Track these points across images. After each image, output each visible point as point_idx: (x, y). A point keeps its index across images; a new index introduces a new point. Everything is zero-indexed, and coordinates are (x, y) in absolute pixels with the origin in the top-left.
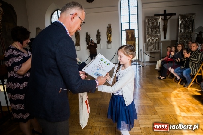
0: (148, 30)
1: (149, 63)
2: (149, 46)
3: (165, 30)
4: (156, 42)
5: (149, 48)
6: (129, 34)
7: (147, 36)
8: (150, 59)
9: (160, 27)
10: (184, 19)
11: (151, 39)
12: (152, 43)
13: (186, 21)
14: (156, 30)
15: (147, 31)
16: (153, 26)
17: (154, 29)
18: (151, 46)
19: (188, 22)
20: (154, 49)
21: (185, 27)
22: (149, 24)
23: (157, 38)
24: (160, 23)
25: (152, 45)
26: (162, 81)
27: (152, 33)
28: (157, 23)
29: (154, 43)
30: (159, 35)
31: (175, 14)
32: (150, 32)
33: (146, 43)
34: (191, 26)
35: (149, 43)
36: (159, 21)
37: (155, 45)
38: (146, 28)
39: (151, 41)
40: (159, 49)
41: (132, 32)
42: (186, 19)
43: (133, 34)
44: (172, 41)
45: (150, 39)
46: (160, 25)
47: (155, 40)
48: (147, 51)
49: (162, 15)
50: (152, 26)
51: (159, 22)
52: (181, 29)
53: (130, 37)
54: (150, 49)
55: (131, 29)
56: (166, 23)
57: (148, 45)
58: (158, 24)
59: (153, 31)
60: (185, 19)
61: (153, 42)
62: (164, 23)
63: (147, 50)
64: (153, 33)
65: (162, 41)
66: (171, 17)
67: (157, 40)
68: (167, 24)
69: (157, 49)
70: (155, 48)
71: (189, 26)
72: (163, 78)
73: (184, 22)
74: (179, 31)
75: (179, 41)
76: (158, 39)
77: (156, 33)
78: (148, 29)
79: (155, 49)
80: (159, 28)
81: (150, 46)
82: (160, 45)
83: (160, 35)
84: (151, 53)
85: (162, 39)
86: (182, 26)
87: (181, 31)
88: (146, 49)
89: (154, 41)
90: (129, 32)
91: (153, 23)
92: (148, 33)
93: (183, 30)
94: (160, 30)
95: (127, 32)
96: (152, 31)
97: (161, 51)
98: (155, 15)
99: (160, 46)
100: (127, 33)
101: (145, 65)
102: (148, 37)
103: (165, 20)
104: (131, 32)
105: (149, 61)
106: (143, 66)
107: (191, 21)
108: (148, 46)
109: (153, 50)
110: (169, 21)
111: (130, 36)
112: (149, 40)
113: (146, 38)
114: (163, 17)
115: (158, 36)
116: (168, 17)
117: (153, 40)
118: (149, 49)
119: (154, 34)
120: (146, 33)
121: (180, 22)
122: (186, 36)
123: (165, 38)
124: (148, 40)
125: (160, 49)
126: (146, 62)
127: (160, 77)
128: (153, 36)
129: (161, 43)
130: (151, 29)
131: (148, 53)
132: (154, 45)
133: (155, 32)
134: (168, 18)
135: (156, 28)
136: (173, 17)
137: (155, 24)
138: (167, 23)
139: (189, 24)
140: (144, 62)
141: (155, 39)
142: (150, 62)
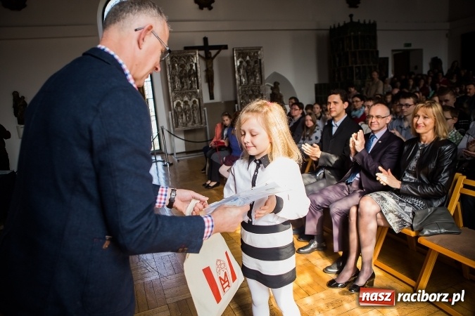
0: (173, 82)
1: (185, 155)
2: (180, 117)
3: (210, 80)
4: (192, 106)
5: (180, 121)
7: (172, 95)
8: (186, 147)
9: (199, 75)
10: (243, 58)
11: (182, 101)
12: (185, 111)
13: (247, 62)
14: (191, 80)
16: (184, 72)
17: (186, 78)
18: (184, 116)
19: (252, 63)
20: (190, 123)
21: (247, 73)
22: (174, 67)
23: (194, 99)
24: (198, 66)
25: (186, 115)
26: (213, 191)
27: (183, 87)
28: (191, 66)
29: (189, 110)
30: (198, 90)
31: (225, 47)
32: (178, 85)
34: (257, 71)
35: (179, 110)
36: (195, 62)
37: (193, 113)
38: (169, 78)
39: (182, 106)
40: (201, 122)
42: (248, 58)
44: (227, 103)
46: (199, 70)
47: (190, 103)
48: (176, 129)
49: (199, 48)
50: (181, 72)
51: (196, 64)
52: (240, 77)
54: (183, 123)
56: (210, 66)
57: (176, 115)
58: (194, 68)
59: (185, 84)
60: (246, 57)
61: (187, 107)
62: (207, 66)
63: (177, 125)
64: (185, 87)
65: (207, 105)
66: (218, 53)
67: (195, 102)
68: (212, 67)
69: (197, 122)
70: (192, 120)
71: (254, 71)
72: (213, 184)
73: (244, 64)
74: (238, 82)
75: (239, 102)
76: (197, 100)
77: (191, 87)
78: (173, 78)
79: (194, 122)
80: (197, 77)
81: (182, 116)
82: (203, 112)
83: (201, 92)
84: (186, 132)
85: (206, 99)
86: (241, 71)
87: (241, 81)
88: (174, 125)
89: (189, 105)
91: (182, 66)
92: (174, 88)
93: (244, 80)
94: (200, 80)
96: (182, 83)
97: (207, 126)
98: (186, 48)
99: (203, 115)
101: (176, 160)
102: (175, 98)
103: (208, 59)
105: (184, 150)
106: (171, 163)
107: (256, 62)
108: (178, 118)
109: (190, 126)
110: (215, 61)
112: (178, 104)
113: (171, 100)
114: (202, 53)
115: (196, 92)
116: (213, 52)
117: (186, 103)
118: (179, 124)
119: (187, 89)
120: (170, 88)
121: (237, 63)
122: (251, 92)
123: (212, 97)
124: (175, 103)
125: (204, 121)
126: (177, 154)
127: (209, 182)
128: (186, 94)
129: (205, 109)
130: (181, 78)
131: (179, 132)
132: (190, 115)
133: (189, 86)
134: (213, 55)
135: (190, 77)
136: (223, 53)
137: (188, 68)
138: (212, 64)
139: (254, 68)
140: (172, 154)
141: (190, 100)
142: (187, 152)
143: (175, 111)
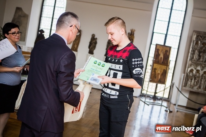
0: (193, 53)
1: (184, 109)
2: (190, 80)
5: (189, 83)
6: (160, 52)
7: (189, 62)
8: (188, 103)
11: (195, 69)
12: (195, 77)
15: (191, 54)
16: (204, 48)
17: (204, 53)
18: (193, 81)
20: (196, 87)
22: (197, 44)
25: (195, 80)
27: (199, 59)
29: (198, 77)
32: (196, 57)
33: (186, 75)
35: (191, 74)
37: (201, 80)
38: (191, 49)
39: (194, 72)
40: (205, 89)
41: (166, 51)
43: (168, 54)
45: (193, 68)
47: (201, 73)
48: (184, 88)
50: (201, 48)
53: (161, 58)
54: (191, 85)
55: (166, 45)
57: (187, 78)
59: (202, 57)
63: (185, 85)
64: (201, 60)
67: (205, 73)
70: (198, 85)
78: (194, 51)
79: (200, 87)
81: (192, 80)
84: (191, 93)
88: (184, 84)
89: (199, 74)
90: (161, 49)
91: (204, 44)
92: (192, 58)
95: (157, 48)
96: (200, 56)
100: (157, 50)
101: (176, 110)
102: (191, 65)
104: (164, 51)
105: (185, 105)
106: (171, 110)
108: (188, 80)
109: (195, 89)
111: (162, 56)
112: (192, 71)
113: (187, 66)
117: (198, 71)
118: (188, 85)
119: (202, 62)
120: (189, 58)
124: (189, 69)
126: (179, 106)
128: (201, 65)
130: (200, 52)
131: (186, 91)
132: (198, 81)
133: (204, 59)
140: (175, 105)
141: (202, 70)
142: (187, 108)
143: (187, 74)
